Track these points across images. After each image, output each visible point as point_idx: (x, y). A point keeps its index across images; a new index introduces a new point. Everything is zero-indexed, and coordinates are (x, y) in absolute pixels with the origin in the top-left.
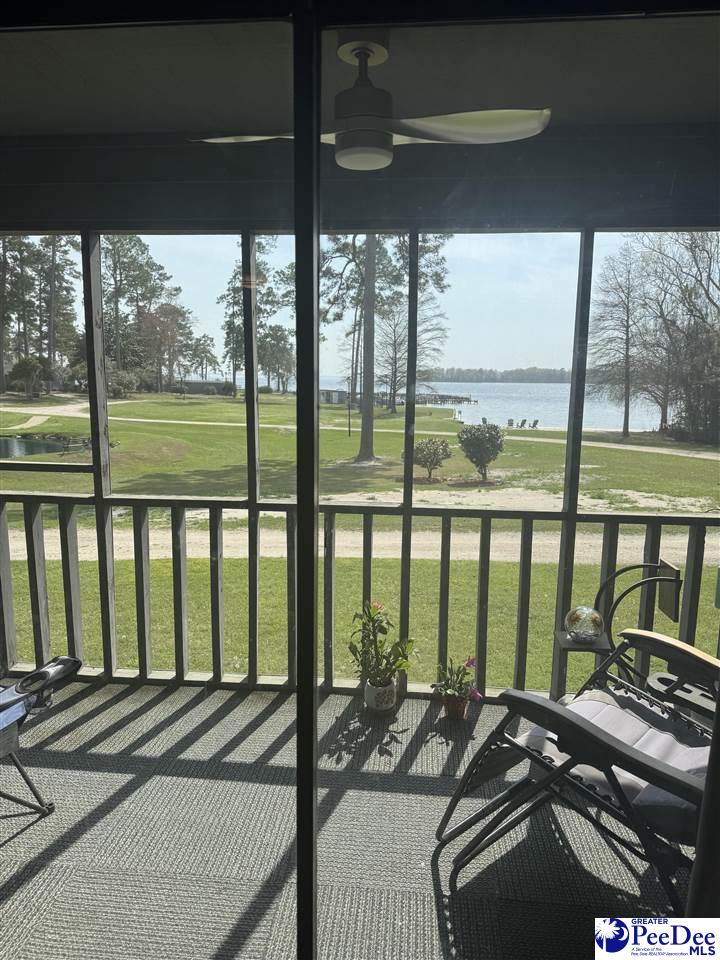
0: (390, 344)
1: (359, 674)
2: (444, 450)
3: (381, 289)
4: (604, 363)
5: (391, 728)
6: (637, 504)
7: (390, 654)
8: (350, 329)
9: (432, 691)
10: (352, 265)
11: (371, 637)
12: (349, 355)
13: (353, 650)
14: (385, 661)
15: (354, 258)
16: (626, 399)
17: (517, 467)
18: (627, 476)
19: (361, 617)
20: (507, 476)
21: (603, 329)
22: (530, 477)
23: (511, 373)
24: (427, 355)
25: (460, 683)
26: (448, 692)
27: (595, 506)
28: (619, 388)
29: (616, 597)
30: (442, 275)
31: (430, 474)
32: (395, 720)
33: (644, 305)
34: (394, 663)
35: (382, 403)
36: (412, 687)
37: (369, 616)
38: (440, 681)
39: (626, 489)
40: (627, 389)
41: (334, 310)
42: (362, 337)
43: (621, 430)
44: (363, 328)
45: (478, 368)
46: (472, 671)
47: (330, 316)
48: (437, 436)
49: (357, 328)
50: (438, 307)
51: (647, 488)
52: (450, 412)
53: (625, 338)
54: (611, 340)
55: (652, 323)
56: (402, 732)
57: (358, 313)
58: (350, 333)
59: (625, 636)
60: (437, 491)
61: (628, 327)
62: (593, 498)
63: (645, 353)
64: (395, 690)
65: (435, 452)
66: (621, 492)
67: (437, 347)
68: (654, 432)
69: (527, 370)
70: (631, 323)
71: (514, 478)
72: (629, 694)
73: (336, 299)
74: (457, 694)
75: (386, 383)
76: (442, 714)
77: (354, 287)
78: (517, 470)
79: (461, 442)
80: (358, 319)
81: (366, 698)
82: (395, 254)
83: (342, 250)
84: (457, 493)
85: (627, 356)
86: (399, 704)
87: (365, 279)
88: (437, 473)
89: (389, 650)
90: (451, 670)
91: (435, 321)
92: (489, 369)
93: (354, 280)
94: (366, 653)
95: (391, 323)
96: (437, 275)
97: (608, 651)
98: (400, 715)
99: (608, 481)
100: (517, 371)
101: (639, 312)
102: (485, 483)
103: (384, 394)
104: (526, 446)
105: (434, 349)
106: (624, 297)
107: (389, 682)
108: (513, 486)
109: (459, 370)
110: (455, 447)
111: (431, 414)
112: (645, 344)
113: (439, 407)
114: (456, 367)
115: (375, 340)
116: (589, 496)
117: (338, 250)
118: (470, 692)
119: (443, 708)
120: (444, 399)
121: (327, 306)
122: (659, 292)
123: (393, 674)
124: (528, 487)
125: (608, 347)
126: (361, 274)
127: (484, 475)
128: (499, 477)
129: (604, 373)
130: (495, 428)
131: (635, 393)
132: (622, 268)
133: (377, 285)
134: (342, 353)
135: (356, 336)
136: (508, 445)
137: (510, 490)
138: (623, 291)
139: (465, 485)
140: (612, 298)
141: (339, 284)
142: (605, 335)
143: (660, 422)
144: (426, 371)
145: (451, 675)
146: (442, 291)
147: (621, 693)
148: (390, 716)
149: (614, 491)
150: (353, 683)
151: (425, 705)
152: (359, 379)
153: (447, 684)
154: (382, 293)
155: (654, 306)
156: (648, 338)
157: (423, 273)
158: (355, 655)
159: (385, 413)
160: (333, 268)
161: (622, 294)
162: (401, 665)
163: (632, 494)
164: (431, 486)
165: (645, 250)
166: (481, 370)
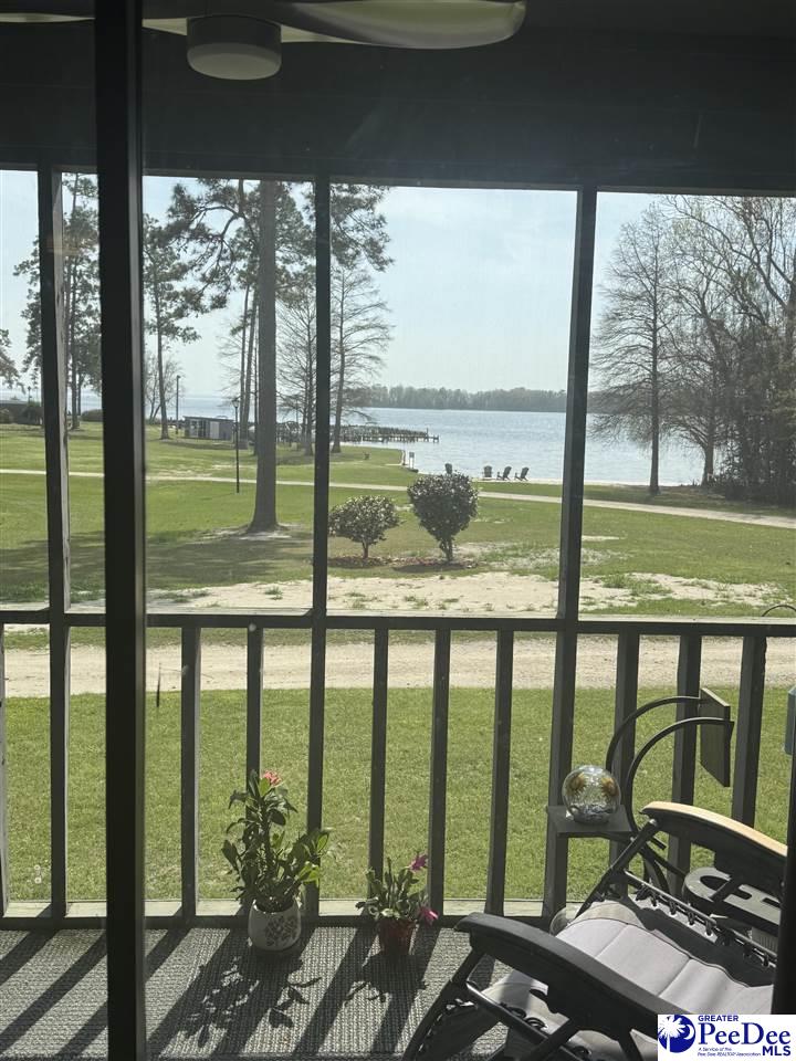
0: (301, 347)
1: (240, 892)
2: (388, 514)
3: (287, 261)
4: (623, 383)
5: (291, 979)
6: (671, 595)
7: (291, 856)
8: (238, 323)
9: (359, 912)
10: (240, 223)
11: (260, 830)
12: (236, 362)
13: (229, 852)
14: (282, 870)
15: (241, 210)
16: (652, 437)
17: (499, 540)
18: (656, 552)
19: (243, 798)
20: (483, 554)
21: (619, 332)
22: (516, 556)
23: (488, 395)
24: (360, 366)
25: (404, 896)
26: (384, 913)
27: (612, 598)
28: (644, 421)
29: (637, 750)
30: (381, 244)
31: (366, 551)
32: (298, 965)
33: (679, 298)
34: (297, 871)
35: (290, 439)
36: (327, 908)
37: (257, 796)
38: (371, 895)
39: (654, 573)
40: (656, 423)
41: (212, 291)
42: (256, 335)
43: (648, 483)
44: (257, 320)
45: (438, 388)
46: (422, 876)
47: (206, 302)
48: (376, 492)
49: (249, 321)
50: (376, 292)
51: (683, 571)
52: (398, 455)
53: (651, 346)
54: (631, 350)
55: (690, 324)
56: (309, 984)
57: (251, 298)
58: (239, 329)
59: (651, 813)
60: (377, 579)
61: (655, 330)
62: (608, 586)
63: (679, 369)
64: (299, 915)
65: (374, 518)
66: (648, 576)
67: (375, 354)
68: (694, 486)
69: (512, 391)
70: (659, 324)
71: (494, 557)
72: (659, 906)
73: (215, 273)
74: (397, 915)
75: (297, 408)
76: (375, 949)
77: (243, 257)
78: (498, 545)
79: (413, 501)
80: (250, 306)
81: (250, 930)
82: (307, 208)
83: (223, 198)
84: (408, 581)
85: (655, 374)
86: (305, 939)
87: (260, 245)
88: (376, 550)
89: (290, 850)
90: (389, 876)
91: (371, 314)
92: (454, 389)
93: (243, 245)
94: (251, 856)
95: (304, 315)
96: (372, 243)
97: (628, 835)
98: (308, 956)
99: (630, 560)
100: (495, 393)
101: (671, 308)
102: (450, 566)
103: (294, 425)
104: (511, 507)
105: (371, 357)
106: (649, 286)
107: (291, 903)
108: (492, 570)
109: (411, 390)
110: (405, 509)
111: (367, 457)
112: (680, 356)
113: (379, 445)
114: (405, 385)
115: (277, 340)
116: (602, 583)
117: (216, 198)
118: (418, 912)
119: (377, 938)
120: (387, 434)
121: (200, 286)
122: (699, 278)
123: (295, 890)
124: (515, 571)
125: (627, 360)
126: (253, 237)
127: (449, 553)
128: (471, 556)
129: (622, 397)
130: (464, 480)
131: (666, 428)
132: (646, 243)
133: (278, 254)
134: (224, 360)
135: (248, 333)
136: (482, 505)
137: (489, 575)
138: (648, 277)
139: (419, 568)
140: (633, 287)
141: (217, 251)
142: (622, 342)
143: (703, 472)
144: (359, 390)
145: (390, 882)
146: (382, 269)
147: (646, 904)
148: (292, 960)
149: (638, 576)
150: (229, 908)
151: (349, 934)
152: (252, 402)
153: (382, 899)
154: (288, 267)
155: (693, 300)
156: (684, 347)
157: (351, 240)
158: (233, 862)
159: (294, 454)
160: (208, 225)
161: (646, 281)
162: (307, 874)
163: (664, 580)
164: (368, 571)
165: (679, 215)
166: (442, 391)
